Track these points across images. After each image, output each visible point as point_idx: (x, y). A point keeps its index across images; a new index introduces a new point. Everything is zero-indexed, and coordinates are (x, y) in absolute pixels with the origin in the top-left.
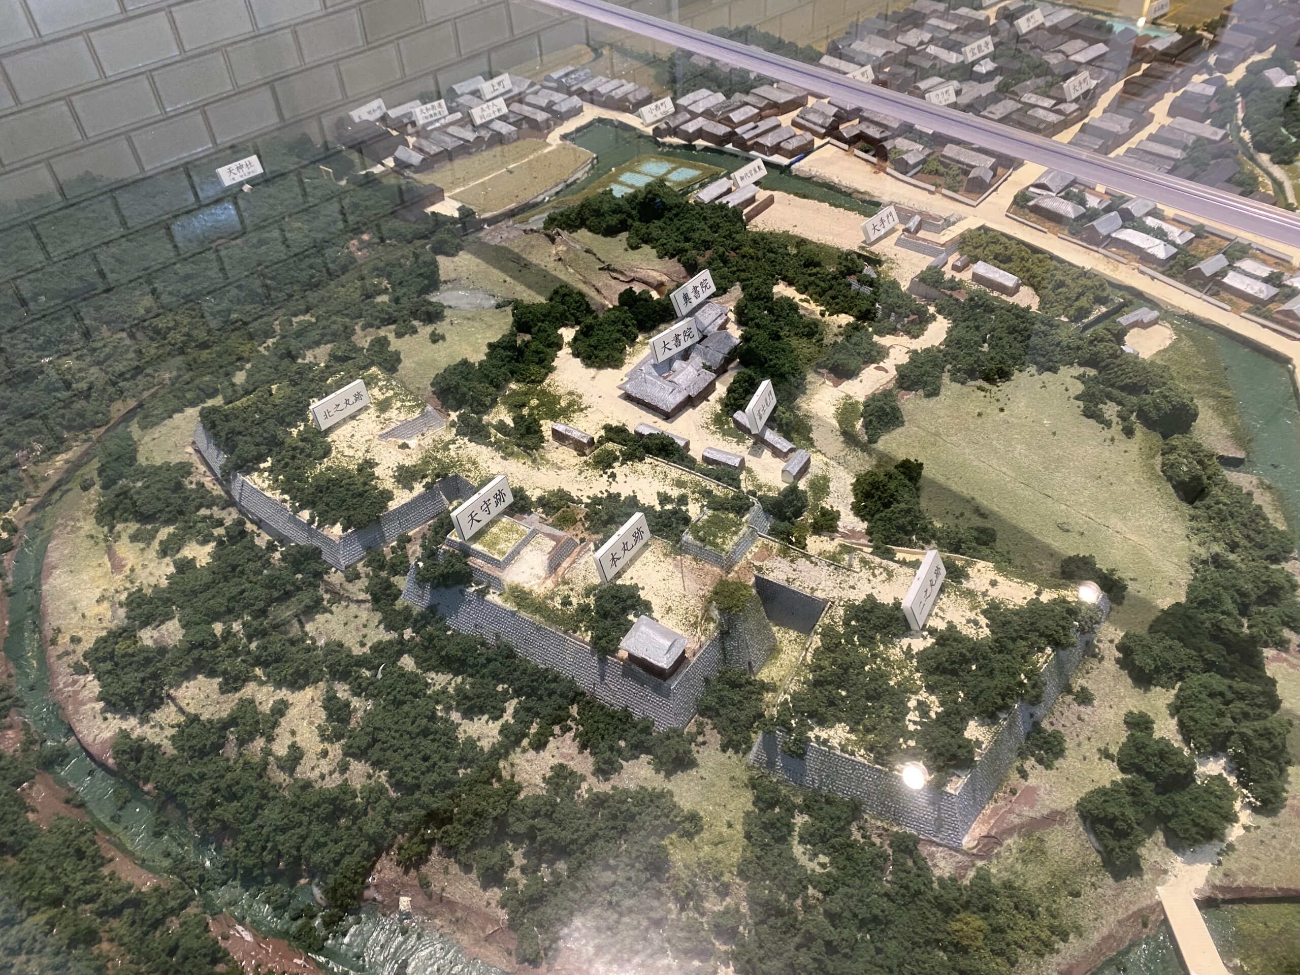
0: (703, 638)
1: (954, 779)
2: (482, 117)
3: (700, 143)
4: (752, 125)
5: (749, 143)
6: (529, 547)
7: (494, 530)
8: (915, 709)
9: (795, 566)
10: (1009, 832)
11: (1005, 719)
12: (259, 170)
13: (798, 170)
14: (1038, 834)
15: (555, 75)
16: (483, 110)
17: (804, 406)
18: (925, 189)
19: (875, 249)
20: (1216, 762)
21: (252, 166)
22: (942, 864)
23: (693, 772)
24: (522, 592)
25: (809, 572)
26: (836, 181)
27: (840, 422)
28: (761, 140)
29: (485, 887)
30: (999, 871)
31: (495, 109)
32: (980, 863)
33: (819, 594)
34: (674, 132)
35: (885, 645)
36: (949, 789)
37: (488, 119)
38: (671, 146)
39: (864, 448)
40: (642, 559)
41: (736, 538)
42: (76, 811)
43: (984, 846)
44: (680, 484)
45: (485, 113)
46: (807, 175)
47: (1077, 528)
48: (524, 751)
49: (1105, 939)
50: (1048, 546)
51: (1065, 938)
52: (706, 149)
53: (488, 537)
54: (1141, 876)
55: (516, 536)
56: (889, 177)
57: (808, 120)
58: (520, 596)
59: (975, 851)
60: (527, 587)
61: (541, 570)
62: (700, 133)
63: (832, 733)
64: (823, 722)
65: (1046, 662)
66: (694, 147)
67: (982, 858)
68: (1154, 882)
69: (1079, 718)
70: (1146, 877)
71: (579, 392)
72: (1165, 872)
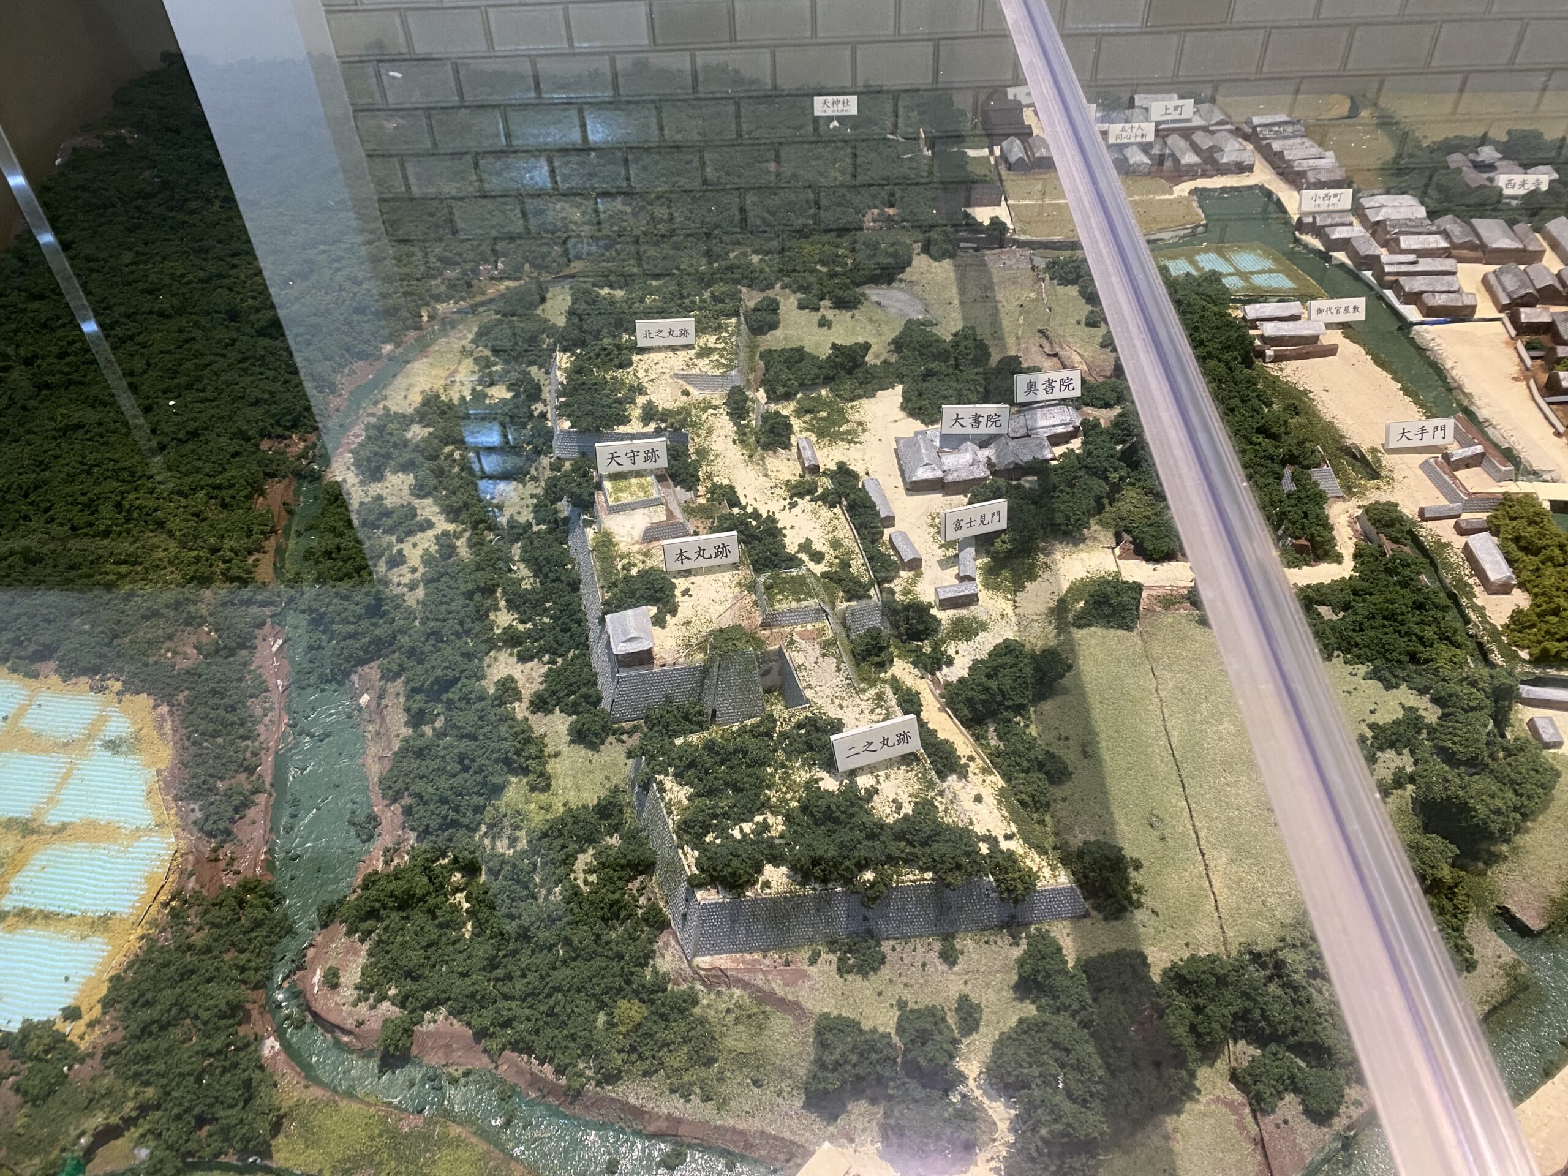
0: (682, 660)
1: (713, 891)
2: (1119, 137)
3: (1341, 256)
4: (1412, 257)
5: (1388, 278)
6: (646, 511)
7: (634, 481)
8: (757, 823)
9: (820, 659)
10: (745, 985)
11: (814, 889)
12: (854, 111)
13: (1418, 333)
14: (768, 1008)
15: (1256, 120)
16: (1124, 129)
17: (1058, 555)
18: (1553, 426)
19: (1387, 460)
20: (1007, 1106)
21: (850, 105)
22: (668, 958)
23: (590, 753)
24: (610, 541)
25: (825, 672)
26: (1448, 365)
27: (1070, 589)
28: (1402, 279)
29: (406, 724)
30: (709, 1006)
31: (1139, 133)
32: (699, 986)
33: (809, 694)
34: (1318, 231)
35: (803, 765)
36: (700, 895)
37: (1125, 141)
38: (1306, 246)
39: (1062, 627)
40: (719, 576)
41: (794, 605)
42: (284, 513)
43: (714, 976)
44: (836, 544)
45: (1124, 134)
46: (1424, 345)
47: (1167, 831)
48: (511, 655)
49: (734, 1130)
50: (1113, 824)
51: (707, 1099)
52: (1342, 265)
53: (623, 483)
54: (829, 1124)
55: (642, 495)
56: (1527, 391)
57: (1500, 282)
58: (606, 542)
59: (702, 973)
60: (616, 539)
61: (638, 533)
62: (1345, 244)
63: (676, 788)
64: (679, 777)
65: (915, 881)
66: (1329, 259)
67: (704, 983)
68: (832, 1138)
69: (924, 965)
70: (831, 1128)
71: (869, 426)
72: (852, 1140)
